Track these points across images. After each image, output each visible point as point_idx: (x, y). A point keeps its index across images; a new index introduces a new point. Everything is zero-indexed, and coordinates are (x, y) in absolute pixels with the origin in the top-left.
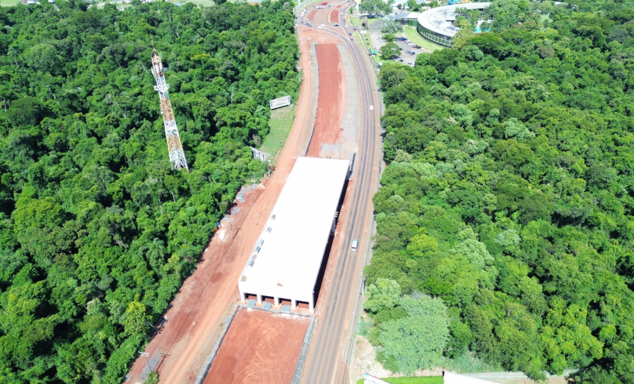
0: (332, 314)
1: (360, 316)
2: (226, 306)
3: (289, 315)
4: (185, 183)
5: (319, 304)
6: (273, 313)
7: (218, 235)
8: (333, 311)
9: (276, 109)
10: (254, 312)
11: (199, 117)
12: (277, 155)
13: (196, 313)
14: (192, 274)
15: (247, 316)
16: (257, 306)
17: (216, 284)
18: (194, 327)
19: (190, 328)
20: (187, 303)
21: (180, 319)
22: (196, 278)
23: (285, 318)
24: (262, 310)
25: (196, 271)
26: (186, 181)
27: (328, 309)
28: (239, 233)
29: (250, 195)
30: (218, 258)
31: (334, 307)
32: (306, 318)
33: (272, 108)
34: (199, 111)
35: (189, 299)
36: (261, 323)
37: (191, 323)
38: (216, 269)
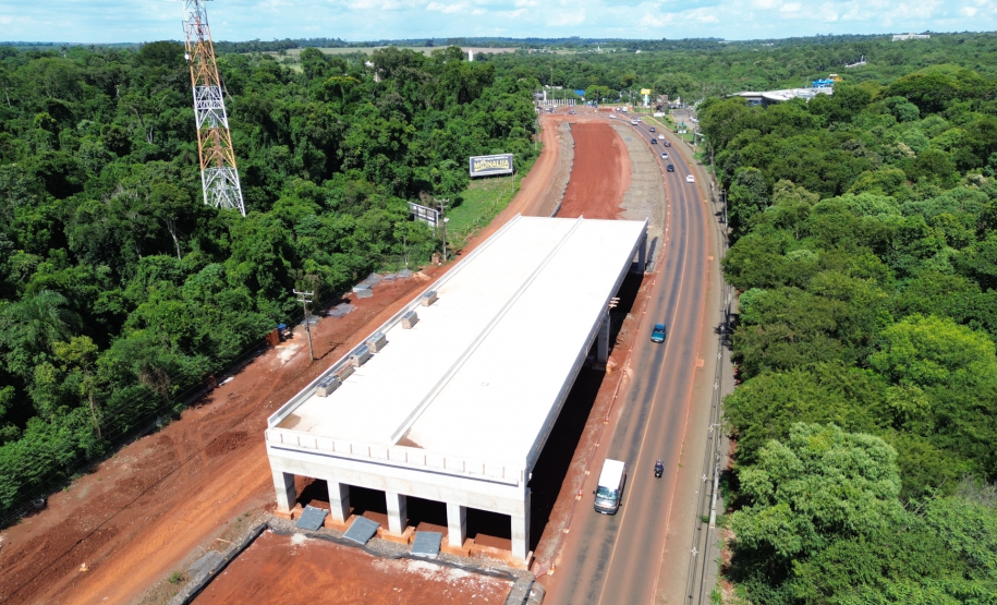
0: (598, 577)
1: (708, 593)
2: (222, 521)
3: (434, 567)
4: (224, 235)
5: (549, 544)
6: (379, 556)
7: (276, 352)
8: (601, 566)
9: (482, 177)
10: (312, 547)
11: (304, 140)
12: (470, 235)
13: (114, 532)
14: (157, 429)
15: (284, 557)
16: (327, 531)
17: (221, 458)
18: (83, 576)
19: (62, 582)
20: (98, 502)
21: (45, 549)
22: (165, 440)
23: (417, 576)
24: (342, 542)
25: (174, 425)
26: (226, 230)
27: (581, 559)
28: (334, 352)
29: (389, 287)
30: (253, 399)
31: (605, 555)
32: (497, 583)
33: (472, 174)
34: (303, 125)
35: (112, 492)
36: (326, 586)
37: (76, 564)
38: (235, 423)
